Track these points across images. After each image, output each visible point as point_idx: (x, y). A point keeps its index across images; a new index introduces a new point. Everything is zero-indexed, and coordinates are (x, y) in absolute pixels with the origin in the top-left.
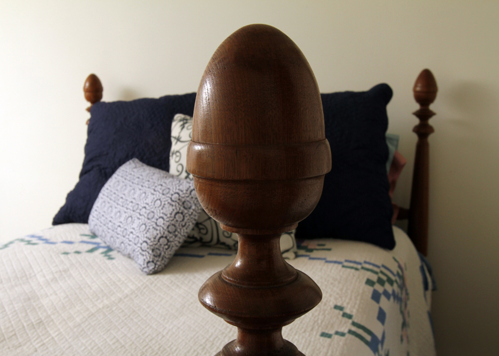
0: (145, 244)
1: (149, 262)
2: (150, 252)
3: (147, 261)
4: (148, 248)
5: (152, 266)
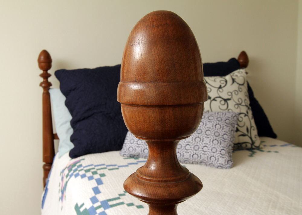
0: (223, 151)
1: (228, 161)
2: (227, 155)
3: (227, 160)
4: (226, 153)
5: (230, 163)
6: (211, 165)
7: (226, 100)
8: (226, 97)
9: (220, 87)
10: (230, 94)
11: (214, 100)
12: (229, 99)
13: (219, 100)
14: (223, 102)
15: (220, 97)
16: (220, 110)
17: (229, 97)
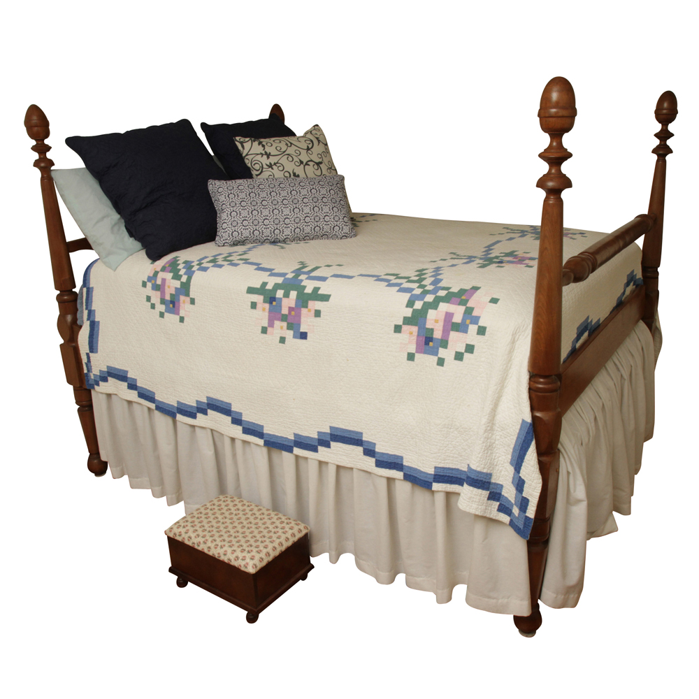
6: (335, 237)
7: (318, 164)
8: (318, 160)
9: (308, 149)
10: (320, 156)
11: (307, 164)
12: (321, 163)
13: (311, 163)
14: (316, 167)
15: (311, 161)
16: (315, 176)
17: (320, 160)
